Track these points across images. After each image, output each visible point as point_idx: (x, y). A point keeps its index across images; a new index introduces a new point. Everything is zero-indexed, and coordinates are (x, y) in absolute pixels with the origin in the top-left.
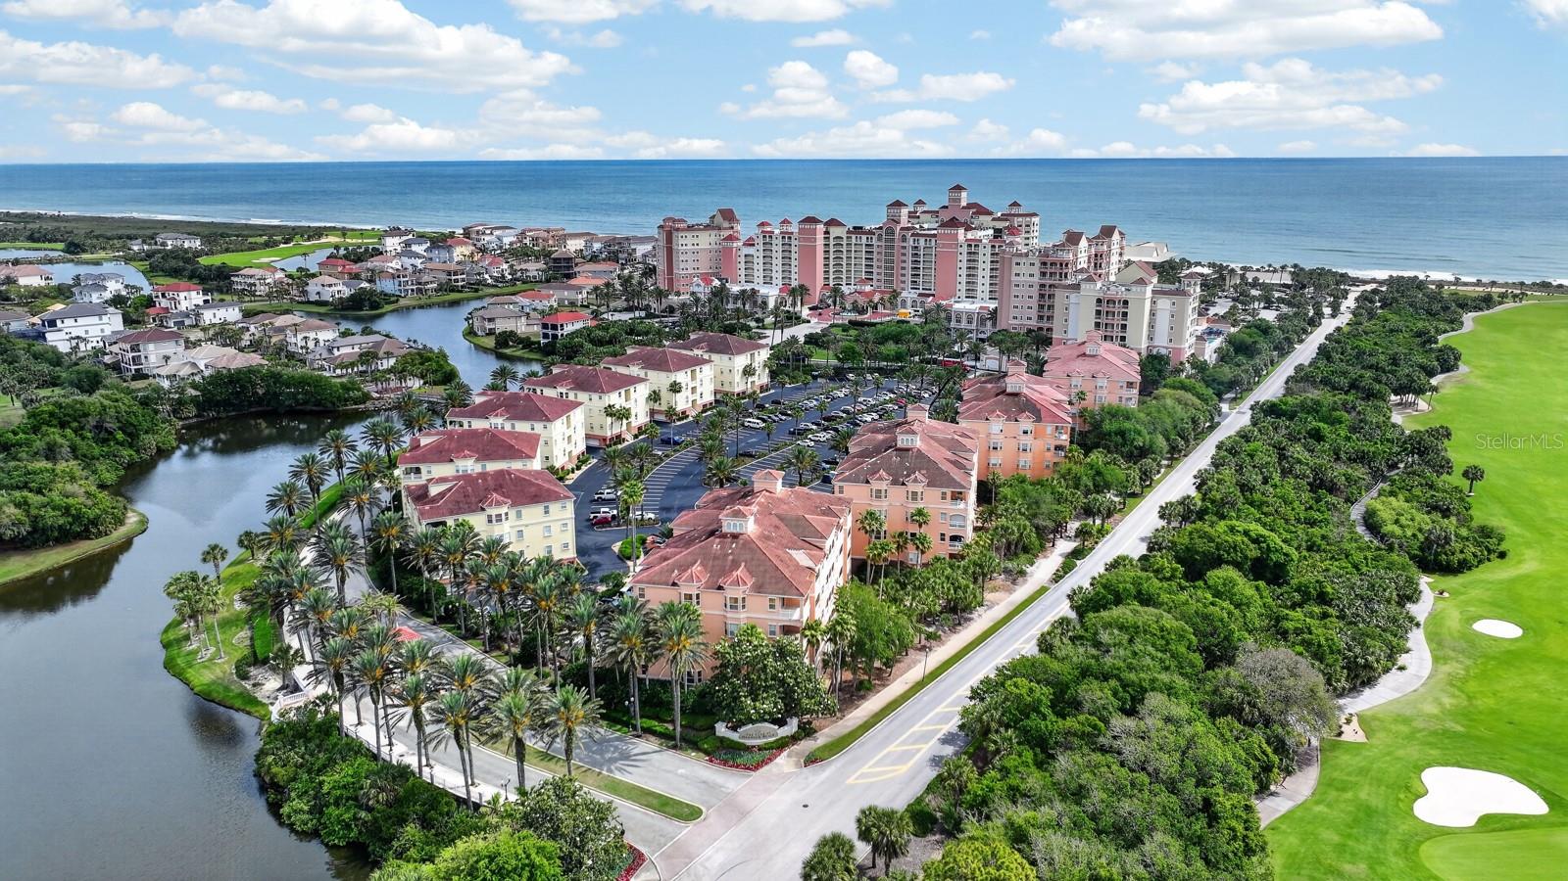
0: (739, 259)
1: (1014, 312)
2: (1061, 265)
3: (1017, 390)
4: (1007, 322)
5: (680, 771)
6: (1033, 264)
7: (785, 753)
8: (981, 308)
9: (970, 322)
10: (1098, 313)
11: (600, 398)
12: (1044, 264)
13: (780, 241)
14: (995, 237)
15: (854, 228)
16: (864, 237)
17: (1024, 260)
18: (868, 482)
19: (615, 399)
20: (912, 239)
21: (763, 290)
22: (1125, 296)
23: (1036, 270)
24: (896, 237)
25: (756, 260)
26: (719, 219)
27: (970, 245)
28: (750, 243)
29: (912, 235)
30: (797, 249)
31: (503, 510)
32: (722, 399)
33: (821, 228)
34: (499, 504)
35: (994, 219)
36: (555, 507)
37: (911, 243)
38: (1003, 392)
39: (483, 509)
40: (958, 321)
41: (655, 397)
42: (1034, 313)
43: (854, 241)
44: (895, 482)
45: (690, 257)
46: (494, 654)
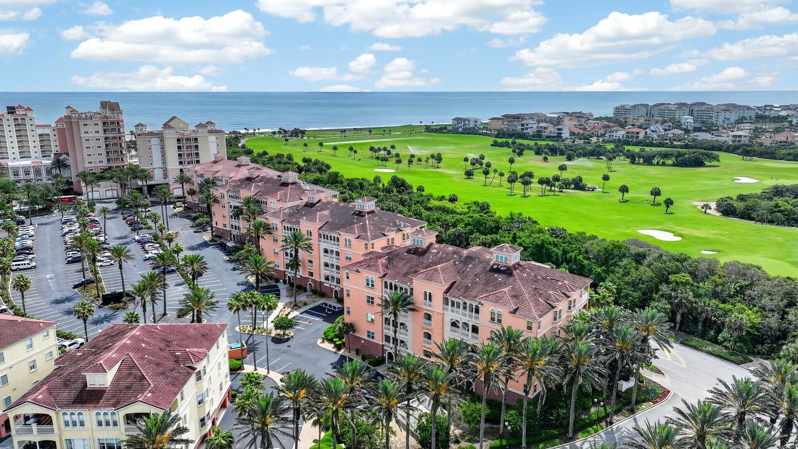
1: (88, 159)
2: (118, 123)
6: (97, 124)
7: (646, 376)
8: (33, 163)
9: (27, 174)
10: (180, 147)
12: (105, 123)
22: (194, 135)
23: (100, 128)
42: (104, 158)
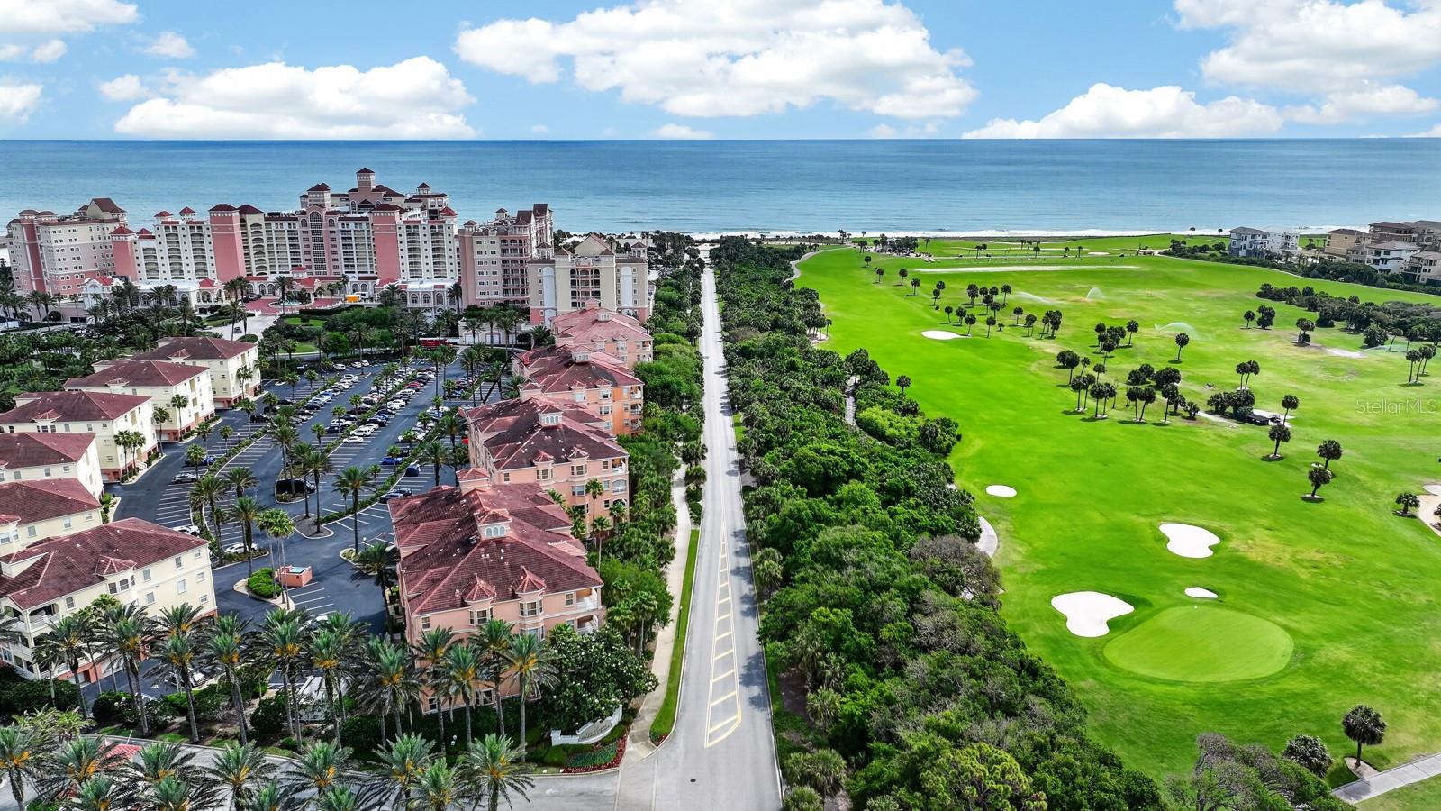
0: (136, 254)
1: (480, 288)
2: (520, 241)
3: (585, 360)
4: (471, 298)
5: (548, 792)
6: (494, 242)
7: (628, 740)
8: (435, 287)
9: (426, 300)
10: (573, 283)
11: (105, 426)
12: (504, 241)
13: (188, 232)
14: (431, 218)
15: (270, 214)
16: (285, 224)
17: (483, 239)
18: (533, 465)
19: (121, 424)
20: (340, 223)
21: (181, 286)
22: (595, 266)
23: (498, 247)
24: (323, 222)
25: (158, 254)
26: (95, 211)
27: (408, 227)
28: (144, 234)
29: (340, 219)
30: (210, 239)
31: (128, 574)
32: (225, 408)
33: (236, 214)
34: (122, 568)
35: (406, 201)
36: (187, 558)
37: (340, 227)
38: (572, 363)
39: (102, 579)
40: (415, 301)
41: (160, 416)
42: (500, 287)
43: (273, 227)
44: (558, 461)
45: (68, 254)
46: (208, 742)
